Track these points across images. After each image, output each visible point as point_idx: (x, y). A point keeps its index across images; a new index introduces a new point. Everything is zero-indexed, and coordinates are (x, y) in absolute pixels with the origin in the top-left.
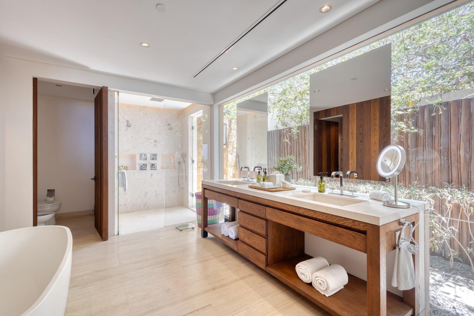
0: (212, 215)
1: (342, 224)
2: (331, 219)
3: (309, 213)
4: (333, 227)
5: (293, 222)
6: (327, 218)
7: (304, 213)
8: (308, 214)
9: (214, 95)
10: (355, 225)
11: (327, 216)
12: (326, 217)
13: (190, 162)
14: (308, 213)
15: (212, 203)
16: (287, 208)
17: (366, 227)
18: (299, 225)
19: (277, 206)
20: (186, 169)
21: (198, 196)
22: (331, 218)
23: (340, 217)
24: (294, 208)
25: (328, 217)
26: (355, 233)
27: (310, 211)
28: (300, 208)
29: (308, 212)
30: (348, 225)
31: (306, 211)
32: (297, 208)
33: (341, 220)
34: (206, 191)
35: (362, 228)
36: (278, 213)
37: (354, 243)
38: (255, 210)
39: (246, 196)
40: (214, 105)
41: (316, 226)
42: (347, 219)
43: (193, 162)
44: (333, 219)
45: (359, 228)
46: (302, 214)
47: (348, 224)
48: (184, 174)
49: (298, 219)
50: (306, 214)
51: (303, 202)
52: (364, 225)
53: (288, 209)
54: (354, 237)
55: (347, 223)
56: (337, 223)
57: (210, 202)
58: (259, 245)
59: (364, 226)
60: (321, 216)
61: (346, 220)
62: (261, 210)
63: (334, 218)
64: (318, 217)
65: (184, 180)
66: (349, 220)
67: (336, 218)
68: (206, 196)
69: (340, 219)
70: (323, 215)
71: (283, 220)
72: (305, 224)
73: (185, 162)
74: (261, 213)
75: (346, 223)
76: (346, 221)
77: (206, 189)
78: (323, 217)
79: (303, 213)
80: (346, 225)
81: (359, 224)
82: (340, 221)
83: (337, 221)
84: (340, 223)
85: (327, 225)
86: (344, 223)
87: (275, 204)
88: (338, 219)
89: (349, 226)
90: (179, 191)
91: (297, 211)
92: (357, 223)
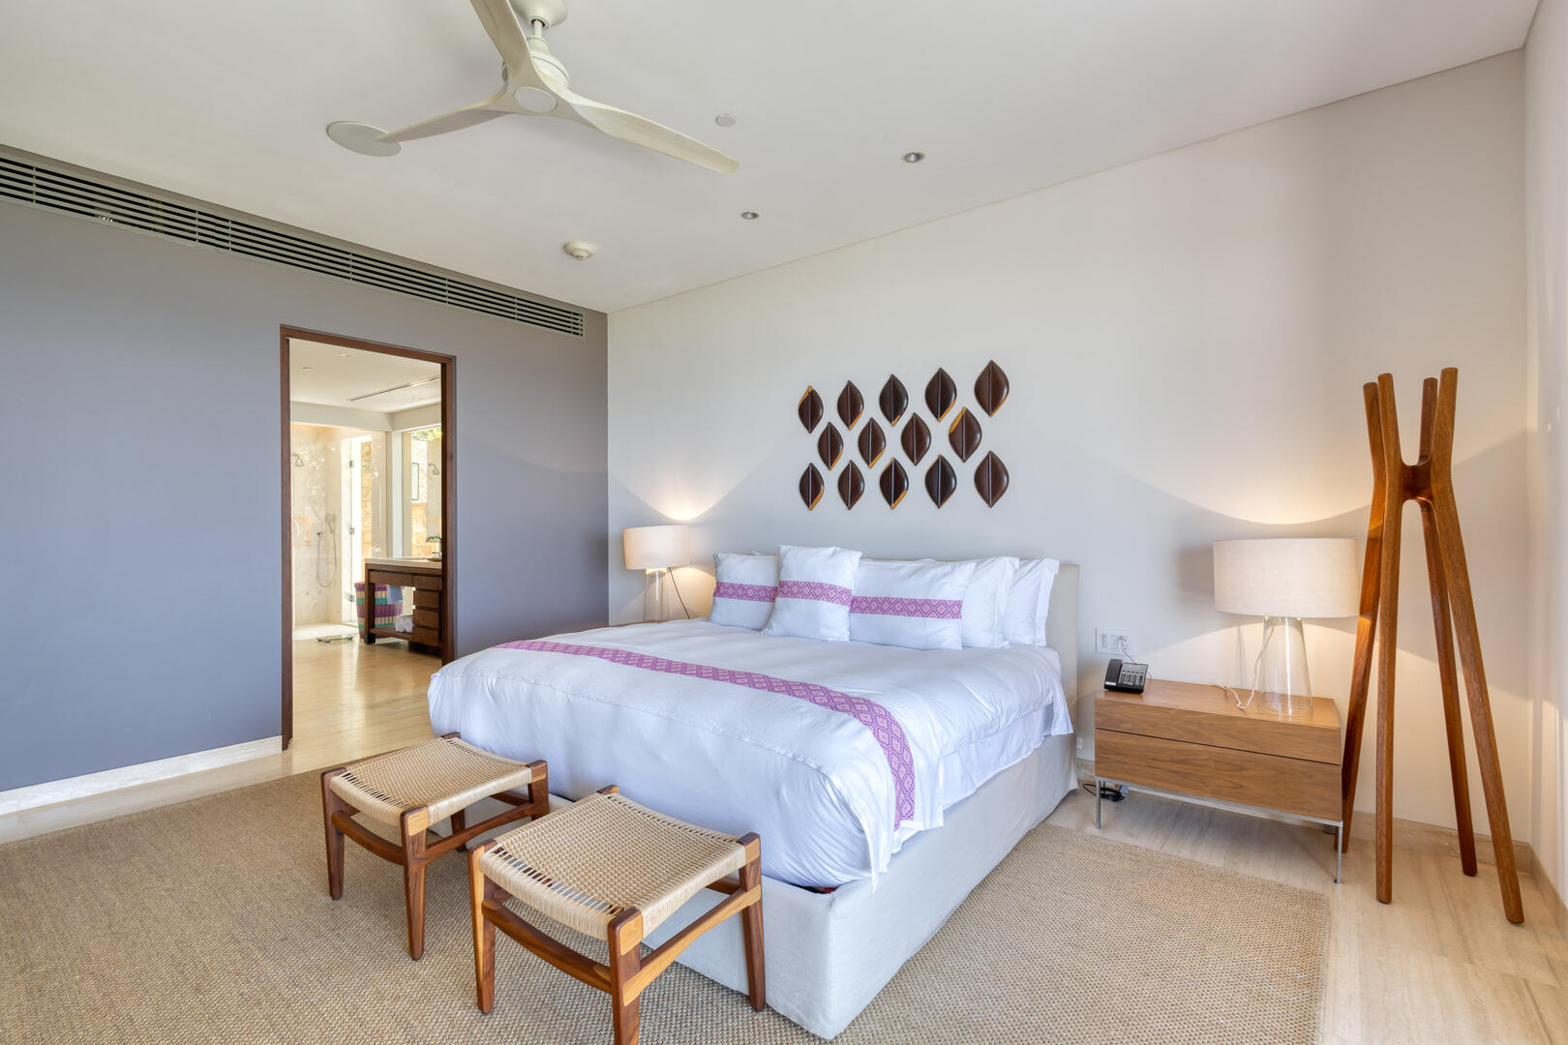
0: (385, 616)
9: (392, 416)
13: (345, 531)
15: (384, 596)
20: (336, 547)
21: (359, 587)
34: (372, 573)
40: (393, 433)
43: (352, 531)
48: (332, 555)
57: (379, 595)
65: (332, 567)
68: (372, 581)
73: (332, 531)
77: (372, 570)
90: (320, 592)
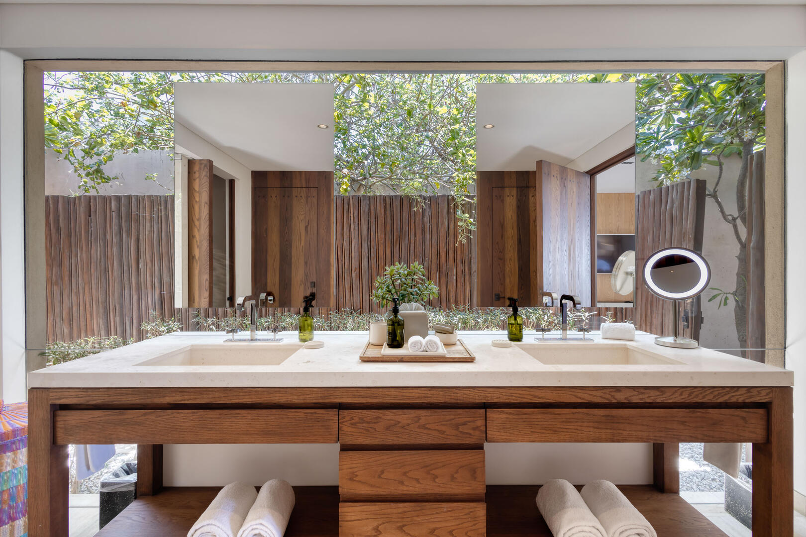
1: (726, 400)
2: (701, 396)
3: (646, 396)
4: (700, 412)
5: (591, 429)
6: (692, 397)
7: (629, 398)
8: (640, 399)
10: (751, 397)
11: (692, 393)
12: (690, 395)
14: (641, 396)
16: (576, 396)
17: (771, 395)
18: (609, 431)
19: (539, 398)
22: (701, 393)
23: (721, 389)
24: (599, 393)
25: (695, 394)
26: (746, 412)
27: (648, 391)
28: (618, 389)
29: (642, 393)
30: (738, 399)
31: (635, 393)
32: (607, 391)
33: (722, 394)
35: (764, 399)
36: (539, 416)
37: (745, 430)
38: (435, 430)
39: (393, 392)
41: (659, 421)
42: (736, 389)
44: (706, 395)
45: (759, 400)
46: (626, 401)
47: (737, 397)
49: (608, 416)
50: (636, 399)
51: (628, 373)
52: (768, 391)
53: (580, 398)
54: (744, 418)
55: (736, 395)
56: (715, 401)
58: (454, 533)
59: (768, 394)
60: (677, 395)
61: (732, 391)
62: (465, 424)
63: (708, 392)
64: (669, 399)
66: (740, 389)
67: (713, 391)
69: (720, 392)
70: (682, 392)
71: (556, 431)
72: (629, 423)
74: (467, 433)
75: (733, 396)
76: (734, 392)
78: (682, 397)
79: (626, 399)
80: (734, 400)
81: (758, 391)
82: (722, 396)
83: (714, 397)
84: (721, 400)
85: (687, 410)
86: (730, 398)
87: (533, 393)
88: (716, 393)
89: (740, 400)
91: (607, 399)
92: (755, 392)
